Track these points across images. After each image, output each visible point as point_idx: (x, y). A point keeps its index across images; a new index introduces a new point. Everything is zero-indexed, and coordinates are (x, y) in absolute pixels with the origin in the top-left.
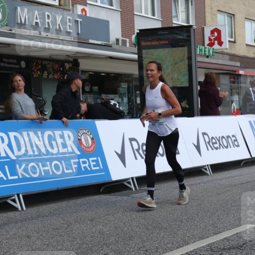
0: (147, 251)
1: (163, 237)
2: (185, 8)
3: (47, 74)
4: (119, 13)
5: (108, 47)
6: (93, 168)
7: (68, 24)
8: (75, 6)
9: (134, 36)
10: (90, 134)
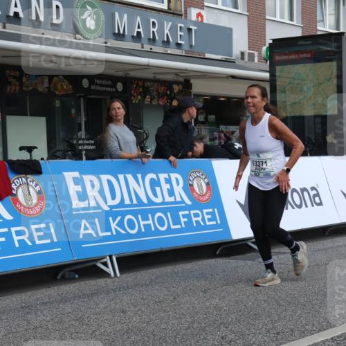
0: (278, 334)
1: (300, 316)
2: (335, 10)
3: (149, 100)
4: (246, 18)
5: (230, 62)
6: (208, 223)
7: (179, 33)
8: (188, 9)
9: (264, 49)
10: (205, 178)
